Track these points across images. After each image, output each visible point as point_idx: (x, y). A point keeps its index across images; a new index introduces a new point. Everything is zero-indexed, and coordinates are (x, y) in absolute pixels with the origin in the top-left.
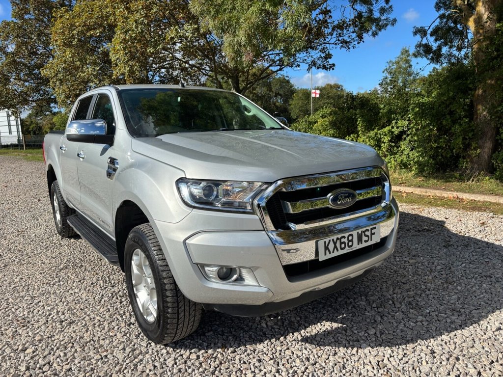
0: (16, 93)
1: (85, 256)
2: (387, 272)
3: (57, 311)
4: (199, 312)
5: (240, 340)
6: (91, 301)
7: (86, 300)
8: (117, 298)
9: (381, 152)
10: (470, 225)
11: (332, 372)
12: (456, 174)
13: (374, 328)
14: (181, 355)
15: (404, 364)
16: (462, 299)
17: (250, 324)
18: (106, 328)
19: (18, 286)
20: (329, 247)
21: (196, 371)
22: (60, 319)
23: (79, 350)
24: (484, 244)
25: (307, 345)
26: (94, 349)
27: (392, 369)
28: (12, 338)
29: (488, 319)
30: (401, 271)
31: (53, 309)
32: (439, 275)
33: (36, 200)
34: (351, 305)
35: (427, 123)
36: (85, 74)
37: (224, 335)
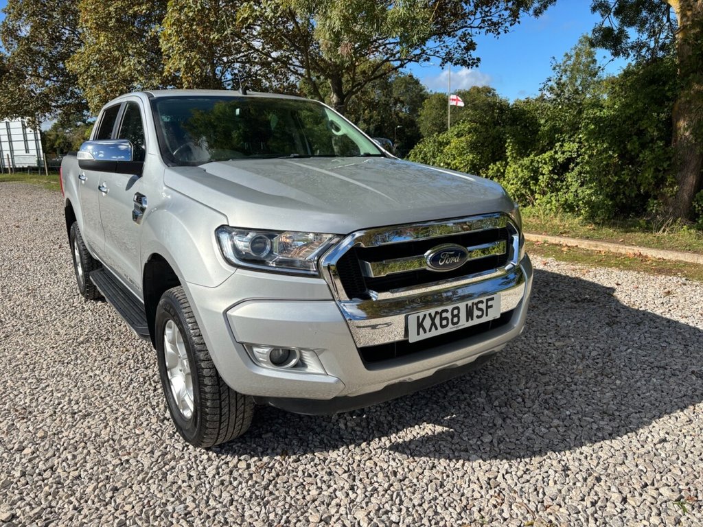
0: (33, 94)
1: (115, 325)
2: (522, 358)
3: (69, 399)
4: (250, 407)
5: (308, 444)
6: (116, 387)
7: (109, 386)
8: (150, 384)
9: (538, 187)
10: (650, 294)
11: (424, 491)
12: (641, 221)
13: (491, 434)
14: (227, 463)
15: (523, 483)
16: (619, 398)
17: (324, 424)
18: (131, 423)
19: (21, 364)
20: (424, 324)
21: (244, 485)
22: (73, 410)
23: (92, 451)
24: (665, 322)
25: (397, 454)
26: (113, 452)
27: (506, 489)
28: (7, 434)
29: (651, 426)
30: (542, 357)
31: (64, 396)
32: (593, 364)
33: (57, 247)
34: (465, 403)
35: (605, 146)
36: (126, 69)
37: (287, 438)
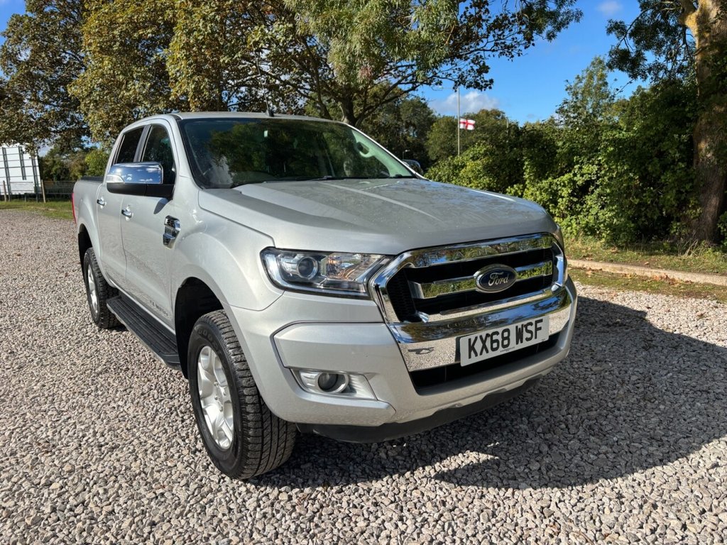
0: (32, 120)
1: (133, 355)
2: (559, 383)
3: (94, 432)
4: (292, 435)
5: (350, 475)
6: (142, 418)
7: (135, 417)
8: (177, 415)
9: (557, 210)
10: (683, 317)
11: (476, 521)
12: (665, 244)
13: (538, 461)
14: (267, 495)
15: (578, 511)
16: (665, 423)
17: (363, 453)
18: (162, 455)
19: (39, 396)
20: (475, 347)
21: (287, 517)
22: (99, 442)
23: (124, 485)
24: (701, 346)
25: (443, 483)
26: (146, 485)
27: (561, 518)
28: (32, 469)
29: (701, 451)
30: (580, 383)
31: (88, 428)
32: (633, 389)
33: (63, 275)
34: (507, 430)
35: (625, 168)
36: (131, 92)
37: (327, 468)
